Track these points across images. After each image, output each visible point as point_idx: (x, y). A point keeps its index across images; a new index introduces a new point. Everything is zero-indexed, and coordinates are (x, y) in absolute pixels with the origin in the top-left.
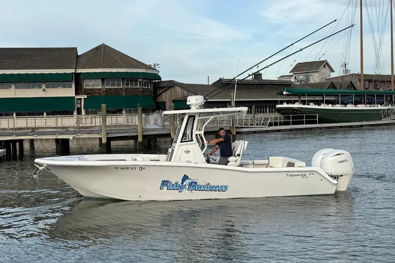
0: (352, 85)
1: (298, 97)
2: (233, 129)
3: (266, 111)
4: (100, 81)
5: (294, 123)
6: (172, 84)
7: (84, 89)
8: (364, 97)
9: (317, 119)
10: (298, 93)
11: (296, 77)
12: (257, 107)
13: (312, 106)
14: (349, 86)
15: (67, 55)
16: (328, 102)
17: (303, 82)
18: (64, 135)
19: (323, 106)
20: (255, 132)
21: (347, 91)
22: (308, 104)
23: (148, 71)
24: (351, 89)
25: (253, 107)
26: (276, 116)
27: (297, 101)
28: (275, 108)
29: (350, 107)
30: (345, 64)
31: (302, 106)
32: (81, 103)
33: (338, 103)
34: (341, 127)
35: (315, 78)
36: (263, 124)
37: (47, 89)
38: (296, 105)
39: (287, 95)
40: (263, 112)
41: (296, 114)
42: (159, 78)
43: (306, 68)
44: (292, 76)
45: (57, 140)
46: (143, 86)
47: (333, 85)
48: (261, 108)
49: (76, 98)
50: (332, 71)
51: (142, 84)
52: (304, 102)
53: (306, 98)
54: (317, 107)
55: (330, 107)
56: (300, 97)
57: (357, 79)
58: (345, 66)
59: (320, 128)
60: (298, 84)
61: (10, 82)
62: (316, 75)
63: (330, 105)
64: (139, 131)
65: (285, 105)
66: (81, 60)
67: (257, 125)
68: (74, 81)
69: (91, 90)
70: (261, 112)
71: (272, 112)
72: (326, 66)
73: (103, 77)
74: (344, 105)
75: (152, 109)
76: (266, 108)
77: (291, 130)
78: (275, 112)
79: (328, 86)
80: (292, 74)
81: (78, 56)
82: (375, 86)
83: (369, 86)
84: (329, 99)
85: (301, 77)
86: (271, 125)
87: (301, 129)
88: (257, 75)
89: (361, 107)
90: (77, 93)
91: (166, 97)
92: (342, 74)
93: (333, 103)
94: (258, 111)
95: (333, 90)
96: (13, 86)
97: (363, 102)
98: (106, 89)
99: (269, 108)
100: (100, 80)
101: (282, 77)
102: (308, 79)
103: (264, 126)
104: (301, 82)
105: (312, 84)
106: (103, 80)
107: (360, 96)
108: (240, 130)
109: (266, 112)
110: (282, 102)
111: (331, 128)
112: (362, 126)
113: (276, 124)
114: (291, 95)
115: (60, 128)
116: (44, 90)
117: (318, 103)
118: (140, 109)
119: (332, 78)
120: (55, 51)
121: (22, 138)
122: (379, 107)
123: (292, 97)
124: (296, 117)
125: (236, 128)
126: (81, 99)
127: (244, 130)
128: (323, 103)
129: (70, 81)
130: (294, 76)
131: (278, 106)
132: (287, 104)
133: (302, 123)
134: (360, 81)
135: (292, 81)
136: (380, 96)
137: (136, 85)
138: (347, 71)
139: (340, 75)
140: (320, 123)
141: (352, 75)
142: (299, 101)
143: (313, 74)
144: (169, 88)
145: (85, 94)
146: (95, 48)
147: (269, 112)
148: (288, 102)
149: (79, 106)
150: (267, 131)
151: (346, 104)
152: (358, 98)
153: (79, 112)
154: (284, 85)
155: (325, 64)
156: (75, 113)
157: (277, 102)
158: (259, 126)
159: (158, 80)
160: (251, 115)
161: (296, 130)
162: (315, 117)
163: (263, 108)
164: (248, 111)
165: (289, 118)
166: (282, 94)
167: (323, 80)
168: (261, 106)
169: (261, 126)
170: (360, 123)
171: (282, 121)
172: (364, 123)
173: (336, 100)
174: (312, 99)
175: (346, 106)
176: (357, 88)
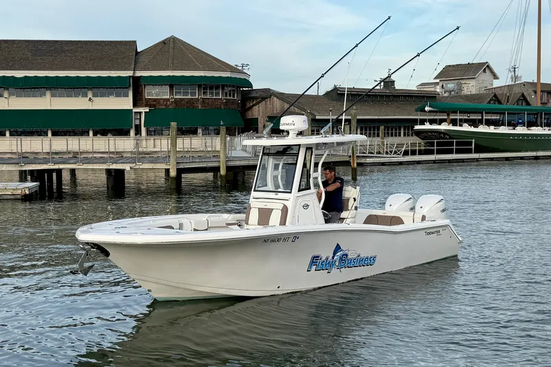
0: (524, 99)
1: (446, 114)
2: (353, 159)
3: (400, 133)
4: (167, 89)
5: (439, 152)
6: (267, 94)
7: (146, 99)
8: (541, 117)
9: (473, 147)
10: (446, 110)
11: (443, 85)
12: (387, 128)
13: (466, 128)
14: (519, 99)
15: (122, 52)
16: (489, 123)
17: (453, 93)
18: (118, 165)
19: (482, 129)
20: (383, 164)
21: (516, 107)
22: (461, 126)
23: (234, 75)
24: (522, 105)
26: (414, 142)
27: (444, 120)
28: (412, 129)
29: (520, 130)
30: (515, 68)
31: (451, 127)
32: (140, 119)
33: (503, 124)
34: (507, 158)
35: (471, 87)
36: (395, 153)
37: (94, 99)
38: (444, 127)
39: (430, 111)
40: (396, 136)
41: (442, 138)
42: (250, 85)
43: (458, 73)
44: (437, 83)
45: (109, 171)
46: (226, 96)
47: (496, 99)
48: (392, 130)
49: (134, 111)
50: (496, 77)
51: (226, 93)
52: (454, 122)
53: (458, 117)
54: (472, 129)
55: (491, 129)
56: (448, 115)
57: (531, 90)
58: (515, 71)
59: (477, 160)
60: (446, 95)
61: (44, 88)
62: (472, 83)
63: (492, 127)
64: (221, 160)
65: (427, 126)
66: (142, 59)
67: (387, 153)
68: (131, 88)
69: (155, 100)
70: (392, 136)
71: (408, 135)
73: (172, 83)
74: (511, 128)
75: (239, 128)
76: (400, 130)
77: (434, 162)
78: (412, 135)
79: (489, 99)
80: (438, 81)
81: (137, 53)
83: (548, 100)
84: (490, 118)
85: (451, 86)
86: (406, 153)
87: (450, 161)
88: (388, 82)
90: (135, 105)
91: (258, 112)
92: (509, 82)
93: (496, 123)
94: (388, 133)
95: (497, 106)
96: (48, 94)
97: (539, 123)
98: (176, 99)
99: (405, 130)
100: (168, 87)
101: (423, 84)
102: (461, 89)
103: (395, 156)
104: (450, 92)
105: (466, 96)
106: (171, 87)
107: (535, 114)
108: (363, 161)
109: (400, 136)
110: (422, 122)
111: (492, 159)
112: (537, 158)
113: (414, 153)
114: (436, 112)
115: (113, 153)
116: (90, 99)
117: (474, 123)
118: (223, 130)
119: (495, 88)
120: (106, 45)
121: (61, 166)
123: (438, 114)
124: (443, 143)
125: (358, 157)
126: (140, 113)
127: (369, 160)
128: (482, 124)
129: (127, 88)
130: (441, 84)
131: (417, 127)
132: (431, 124)
133: (450, 152)
134: (535, 92)
135: (438, 91)
137: (217, 94)
138: (516, 78)
139: (507, 85)
140: (476, 152)
141: (524, 84)
142: (448, 121)
143: (467, 82)
144: (264, 99)
145: (146, 106)
146: (160, 42)
147: (404, 135)
148: (432, 122)
149: (138, 122)
150: (401, 163)
151: (514, 126)
152: (532, 116)
153: (138, 132)
154: (427, 97)
155: (486, 67)
156: (132, 132)
157: (415, 122)
158: (389, 156)
159: (248, 88)
160: (379, 139)
161: (443, 161)
162: (470, 144)
163: (396, 130)
164: (374, 134)
165: (432, 144)
166: (423, 110)
167: (483, 91)
168: (393, 127)
169: (392, 156)
170: (534, 154)
171: (423, 148)
172: (541, 154)
173: (501, 119)
174: (467, 118)
175: (514, 129)
176: (531, 103)
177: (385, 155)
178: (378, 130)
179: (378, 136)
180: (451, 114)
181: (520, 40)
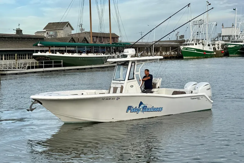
0: (85, 40)
1: (48, 47)
3: (26, 57)
5: (46, 67)
9: (62, 64)
10: (48, 45)
11: (48, 33)
12: (19, 55)
13: (58, 54)
14: (83, 40)
16: (69, 52)
17: (53, 37)
19: (66, 55)
20: (16, 74)
21: (82, 44)
22: (56, 53)
24: (85, 43)
25: (16, 55)
26: (33, 62)
27: (47, 51)
28: (32, 55)
29: (84, 55)
31: (51, 54)
33: (76, 53)
34: (78, 69)
35: (61, 34)
38: (48, 54)
39: (40, 46)
40: (24, 59)
41: (47, 60)
44: (45, 32)
47: (73, 40)
48: (22, 56)
50: (72, 29)
52: (52, 52)
53: (54, 49)
54: (61, 55)
55: (70, 55)
56: (49, 48)
57: (88, 36)
58: (81, 26)
59: (64, 70)
60: (49, 38)
62: (62, 32)
65: (39, 54)
67: (18, 68)
70: (22, 59)
71: (30, 58)
72: (68, 26)
74: (80, 54)
76: (26, 56)
77: (43, 72)
79: (69, 40)
80: (45, 30)
82: (100, 41)
83: (96, 41)
84: (70, 49)
85: (51, 33)
86: (29, 68)
87: (51, 71)
88: (19, 31)
89: (91, 55)
92: (79, 32)
93: (73, 52)
94: (20, 58)
95: (73, 43)
97: (92, 51)
99: (28, 55)
101: (38, 32)
102: (56, 35)
103: (22, 69)
104: (51, 36)
105: (59, 38)
107: (90, 47)
109: (26, 59)
110: (37, 51)
111: (71, 70)
112: (91, 68)
113: (33, 67)
114: (44, 46)
117: (62, 52)
119: (72, 34)
122: (103, 55)
123: (45, 47)
124: (47, 62)
125: (3, 70)
127: (8, 72)
128: (66, 52)
130: (47, 32)
131: (34, 54)
132: (41, 53)
133: (51, 66)
134: (90, 37)
135: (45, 35)
136: (103, 47)
138: (82, 30)
139: (77, 33)
140: (64, 66)
141: (85, 33)
142: (49, 51)
143: (59, 31)
147: (28, 58)
148: (41, 51)
150: (26, 73)
154: (39, 38)
155: (67, 24)
157: (33, 51)
160: (15, 61)
161: (47, 71)
162: (60, 62)
163: (24, 56)
164: (12, 58)
165: (42, 63)
166: (37, 45)
167: (67, 36)
168: (22, 54)
169: (21, 69)
170: (90, 67)
171: (38, 65)
172: (93, 66)
173: (75, 50)
174: (58, 49)
175: (81, 55)
176: (89, 42)
177: (17, 69)
178: (14, 56)
179: (14, 59)
180: (51, 47)
181: (82, 12)
